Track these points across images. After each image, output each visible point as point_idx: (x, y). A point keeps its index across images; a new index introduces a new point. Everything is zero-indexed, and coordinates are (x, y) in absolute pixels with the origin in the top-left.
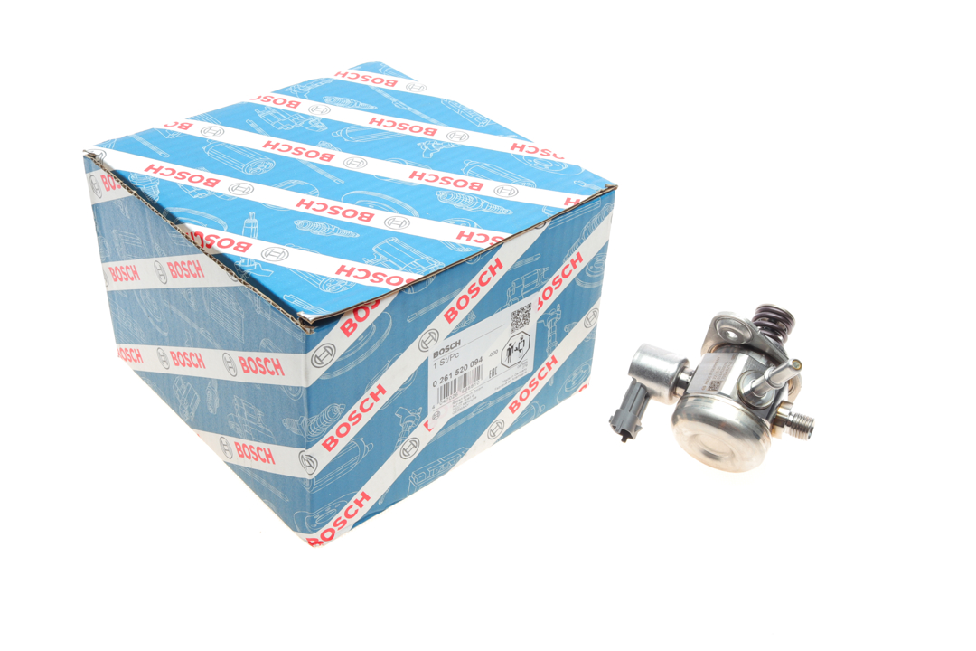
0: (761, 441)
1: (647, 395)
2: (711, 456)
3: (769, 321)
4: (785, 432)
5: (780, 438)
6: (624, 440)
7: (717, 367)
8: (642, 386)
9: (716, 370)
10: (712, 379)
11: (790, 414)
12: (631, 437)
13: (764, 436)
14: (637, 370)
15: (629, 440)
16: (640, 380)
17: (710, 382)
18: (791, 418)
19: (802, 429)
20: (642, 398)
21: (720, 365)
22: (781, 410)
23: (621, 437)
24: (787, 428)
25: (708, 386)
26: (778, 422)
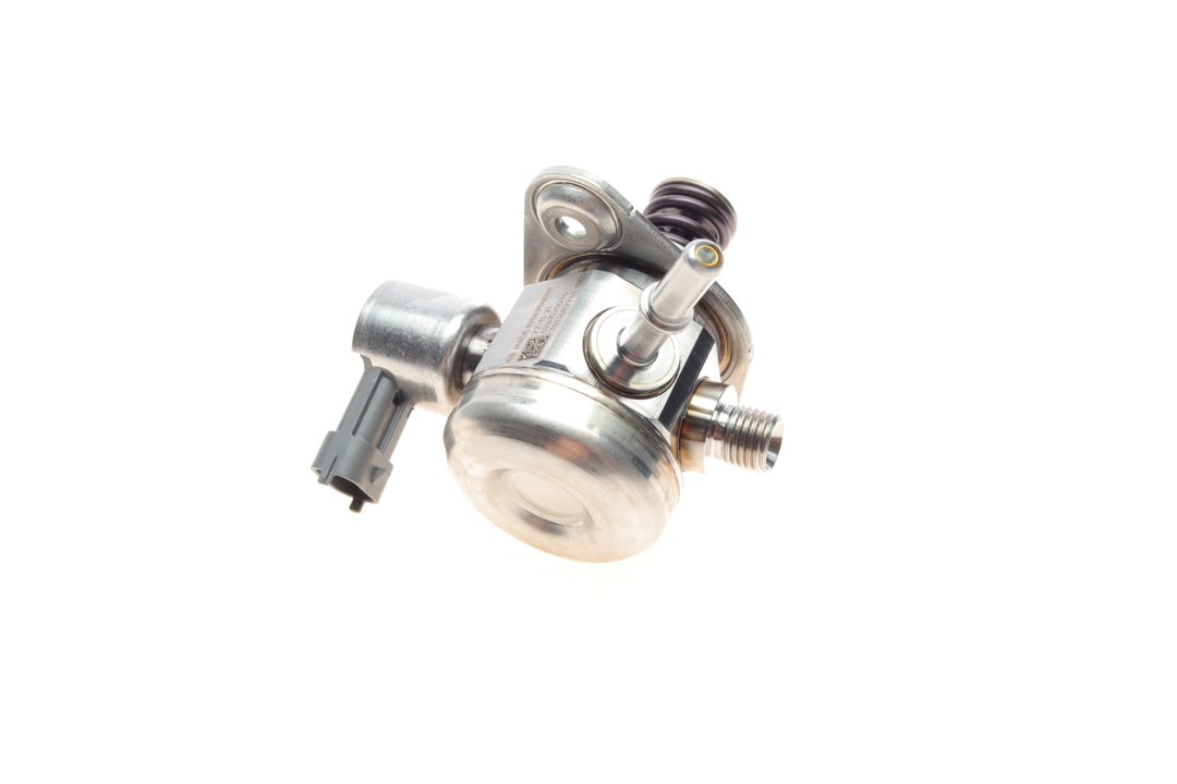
0: (652, 479)
1: (402, 398)
2: (549, 527)
3: (683, 214)
4: (711, 453)
5: (702, 471)
6: (356, 506)
7: (543, 309)
8: (384, 374)
9: (541, 315)
10: (529, 336)
11: (720, 409)
12: (369, 499)
13: (661, 467)
14: (372, 337)
15: (366, 505)
16: (381, 362)
17: (525, 342)
18: (723, 419)
19: (752, 441)
20: (385, 403)
21: (552, 302)
22: (696, 401)
23: (349, 499)
24: (714, 445)
25: (518, 352)
26: (692, 430)
